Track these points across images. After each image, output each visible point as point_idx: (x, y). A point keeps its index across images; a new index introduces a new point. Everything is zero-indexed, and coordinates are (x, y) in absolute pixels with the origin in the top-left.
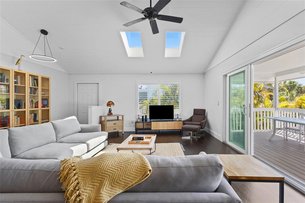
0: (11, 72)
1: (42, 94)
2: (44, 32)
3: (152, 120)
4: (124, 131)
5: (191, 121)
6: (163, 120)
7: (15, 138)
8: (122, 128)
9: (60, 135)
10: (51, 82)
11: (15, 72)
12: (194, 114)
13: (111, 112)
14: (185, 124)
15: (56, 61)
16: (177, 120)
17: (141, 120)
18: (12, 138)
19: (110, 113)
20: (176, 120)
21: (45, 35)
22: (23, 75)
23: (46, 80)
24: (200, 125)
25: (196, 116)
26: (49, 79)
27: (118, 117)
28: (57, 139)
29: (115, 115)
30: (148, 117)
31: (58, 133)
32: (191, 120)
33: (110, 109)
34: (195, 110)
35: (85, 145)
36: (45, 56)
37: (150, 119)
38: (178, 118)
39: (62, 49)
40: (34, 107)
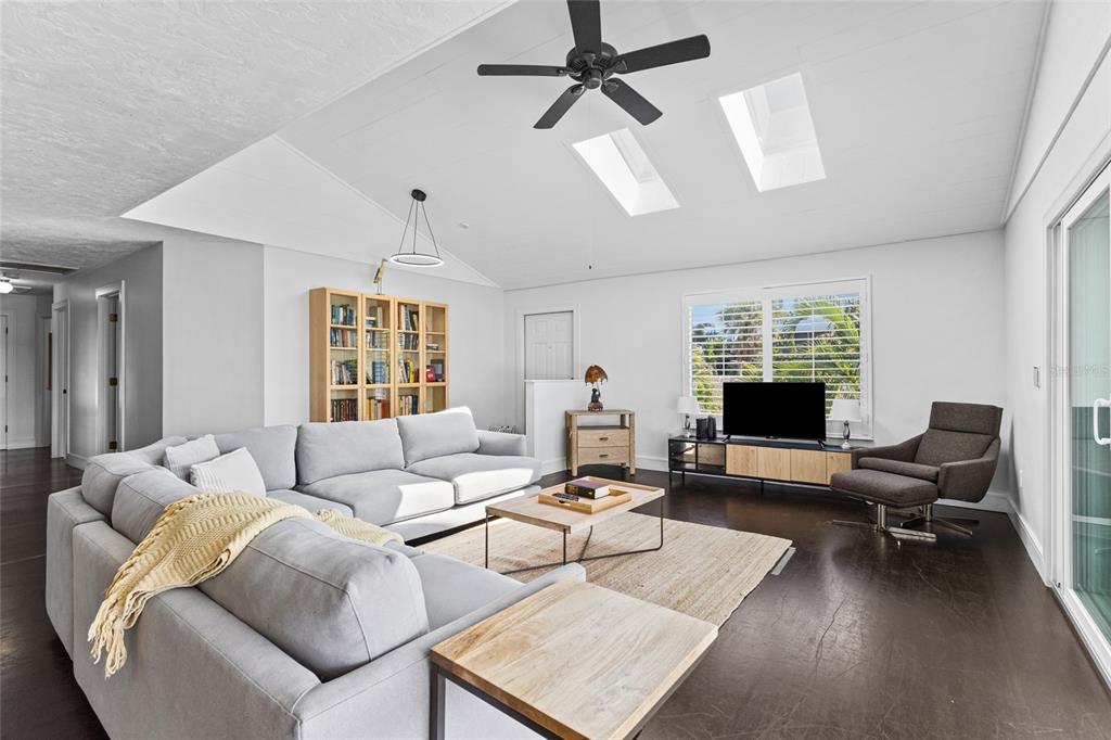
0: (359, 299)
1: (428, 348)
2: (419, 195)
3: (732, 437)
4: (637, 467)
5: (913, 460)
6: (779, 440)
7: (310, 445)
8: (630, 456)
9: (415, 453)
10: (451, 316)
11: (367, 299)
12: (932, 427)
13: (597, 401)
14: (859, 468)
15: (442, 262)
16: (845, 445)
17: (695, 434)
18: (305, 444)
19: (596, 404)
20: (839, 447)
21: (420, 203)
22: (385, 305)
23: (438, 312)
24: (936, 482)
25: (941, 435)
26: (444, 309)
27: (623, 417)
28: (406, 462)
29: (610, 412)
30: (720, 426)
31: (411, 447)
32: (910, 451)
33: (594, 391)
34: (939, 409)
35: (448, 486)
36: (414, 253)
37: (724, 433)
38: (847, 437)
39: (465, 227)
40: (411, 381)
